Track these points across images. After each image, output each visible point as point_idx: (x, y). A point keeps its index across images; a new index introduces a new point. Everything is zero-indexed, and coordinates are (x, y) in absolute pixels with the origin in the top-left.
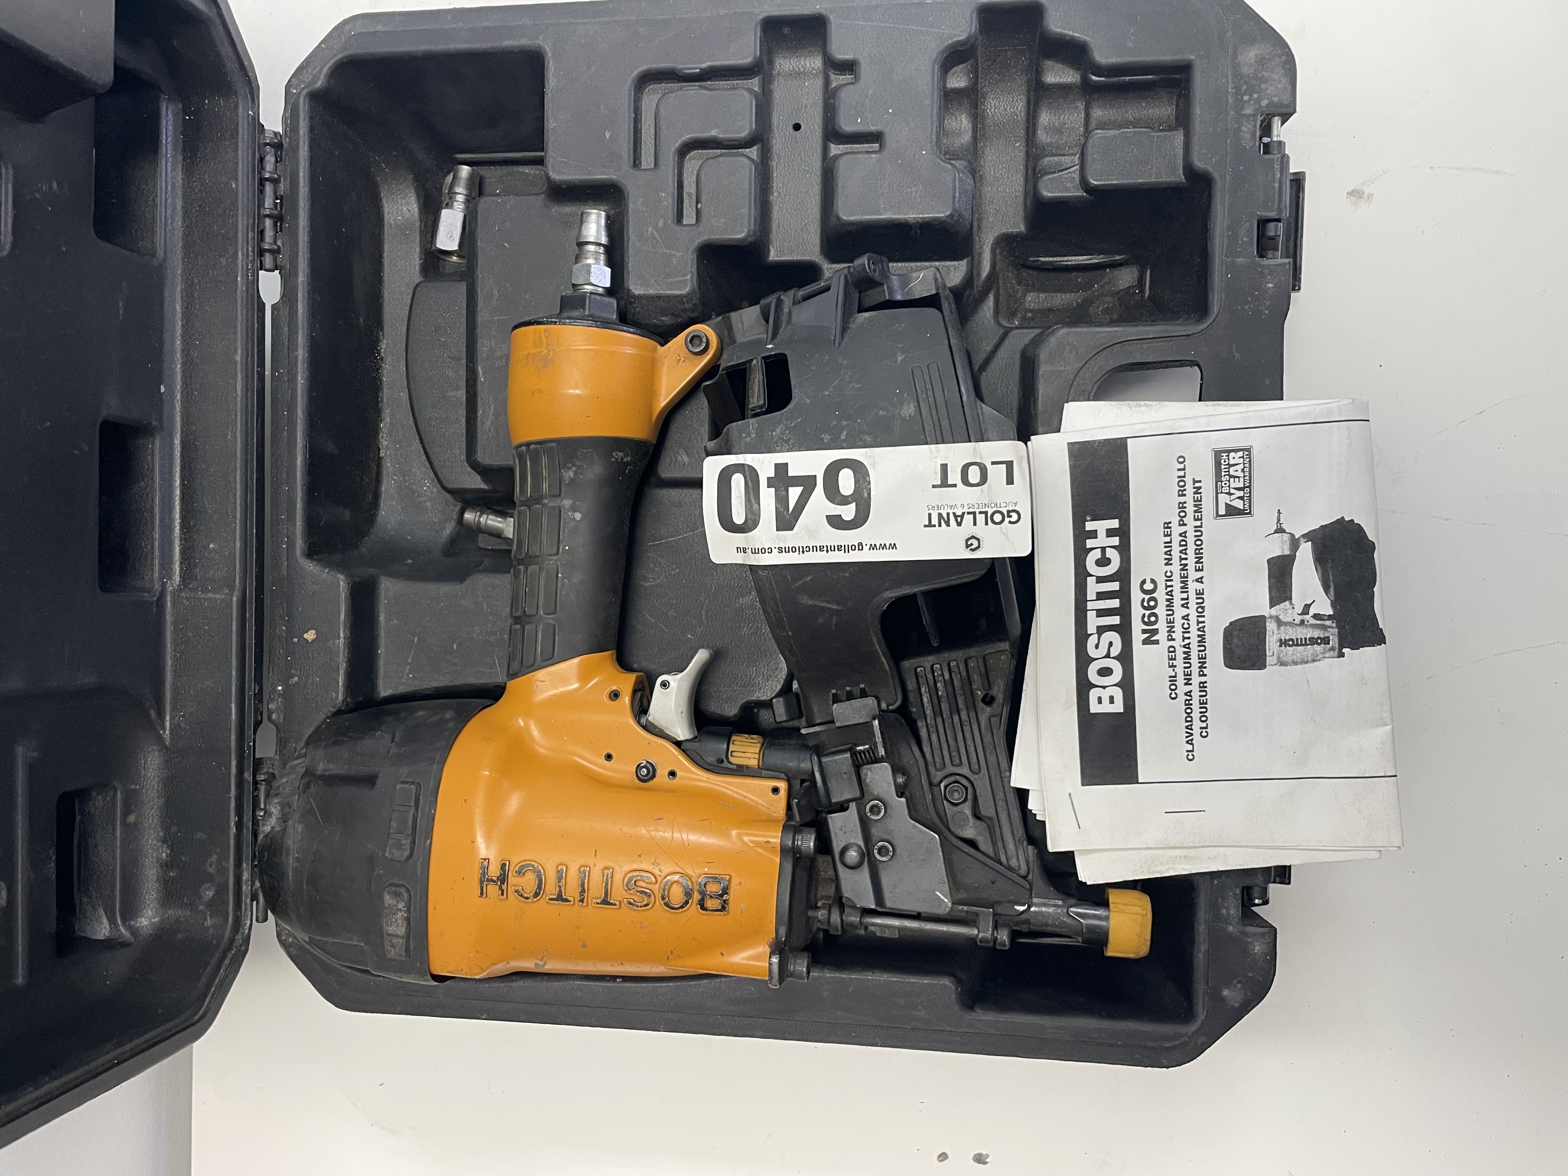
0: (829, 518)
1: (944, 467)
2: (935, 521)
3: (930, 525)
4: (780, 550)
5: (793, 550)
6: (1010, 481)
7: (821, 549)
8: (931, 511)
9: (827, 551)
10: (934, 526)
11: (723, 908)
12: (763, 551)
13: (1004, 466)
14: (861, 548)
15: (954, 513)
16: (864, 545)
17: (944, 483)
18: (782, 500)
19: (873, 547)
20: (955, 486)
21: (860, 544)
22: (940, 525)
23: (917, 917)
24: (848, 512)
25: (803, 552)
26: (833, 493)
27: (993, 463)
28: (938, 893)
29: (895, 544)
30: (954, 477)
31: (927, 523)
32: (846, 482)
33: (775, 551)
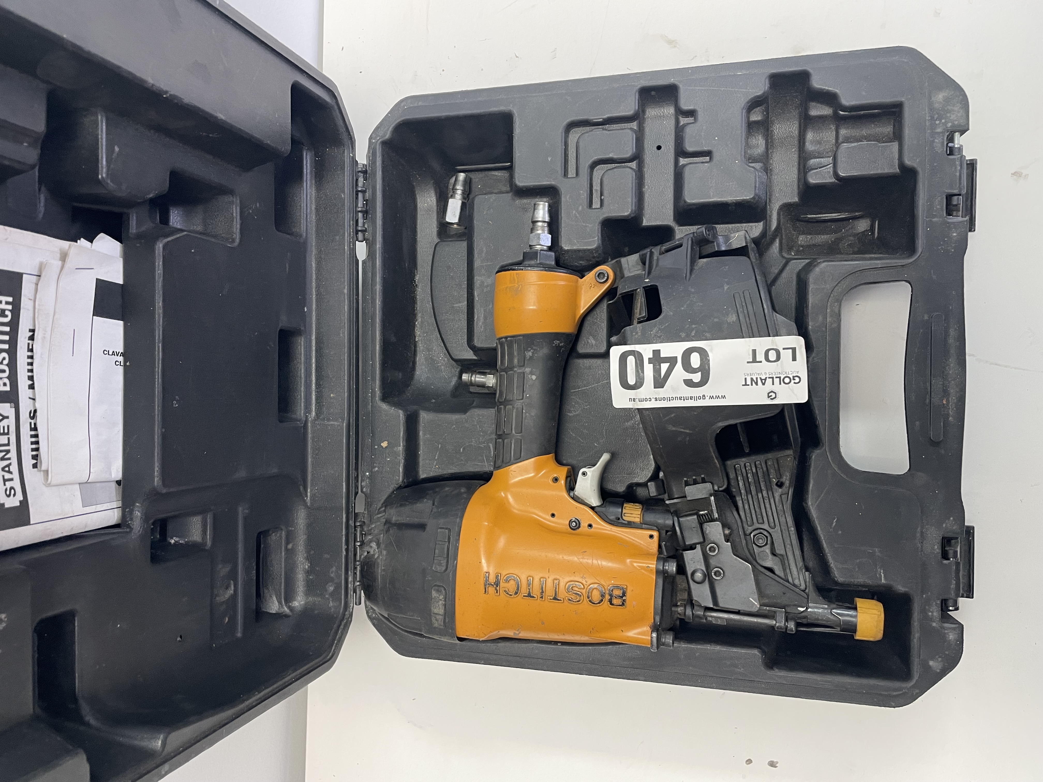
0: (685, 381)
1: (754, 352)
2: (749, 382)
3: (746, 385)
4: (656, 399)
5: (664, 399)
6: (794, 359)
7: (680, 398)
8: (746, 377)
9: (684, 400)
10: (749, 385)
11: (623, 604)
12: (646, 400)
13: (791, 350)
14: (704, 398)
15: (761, 378)
16: (706, 396)
17: (754, 361)
18: (657, 371)
19: (711, 397)
20: (761, 362)
21: (704, 396)
22: (752, 385)
23: (738, 613)
24: (697, 377)
25: (670, 400)
26: (687, 367)
27: (784, 349)
28: (751, 599)
29: (724, 396)
30: (760, 357)
31: (744, 384)
32: (695, 361)
33: (653, 400)
